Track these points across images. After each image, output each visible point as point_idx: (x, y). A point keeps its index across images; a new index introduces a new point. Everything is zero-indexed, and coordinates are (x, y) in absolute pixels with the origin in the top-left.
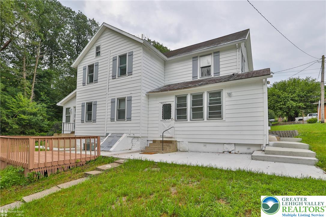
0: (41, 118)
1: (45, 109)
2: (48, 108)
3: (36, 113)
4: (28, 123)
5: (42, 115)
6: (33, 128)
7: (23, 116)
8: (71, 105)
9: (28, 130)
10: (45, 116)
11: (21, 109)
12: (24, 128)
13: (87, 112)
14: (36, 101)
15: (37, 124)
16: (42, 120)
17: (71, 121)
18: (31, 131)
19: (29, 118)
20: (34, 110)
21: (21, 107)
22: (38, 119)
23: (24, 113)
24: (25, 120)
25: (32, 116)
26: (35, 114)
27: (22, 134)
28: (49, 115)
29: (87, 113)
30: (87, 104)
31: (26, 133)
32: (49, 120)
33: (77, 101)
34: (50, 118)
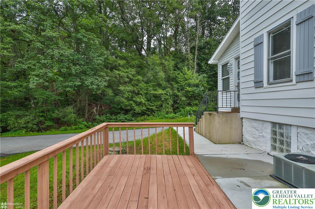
0: (202, 88)
1: (206, 79)
2: (209, 78)
3: (199, 84)
4: (192, 95)
5: (203, 86)
6: (196, 99)
7: (188, 89)
8: (230, 58)
9: (193, 101)
10: (206, 86)
11: (186, 82)
12: (190, 100)
13: (271, 57)
14: (198, 73)
15: (200, 95)
16: (203, 90)
17: (230, 88)
18: (195, 102)
19: (193, 90)
20: (197, 81)
21: (186, 80)
22: (200, 90)
23: (189, 85)
24: (190, 92)
25: (195, 88)
26: (197, 86)
27: (189, 105)
28: (209, 85)
29: (272, 59)
30: (271, 35)
31: (191, 104)
32: (209, 90)
33: (242, 45)
34: (210, 88)
